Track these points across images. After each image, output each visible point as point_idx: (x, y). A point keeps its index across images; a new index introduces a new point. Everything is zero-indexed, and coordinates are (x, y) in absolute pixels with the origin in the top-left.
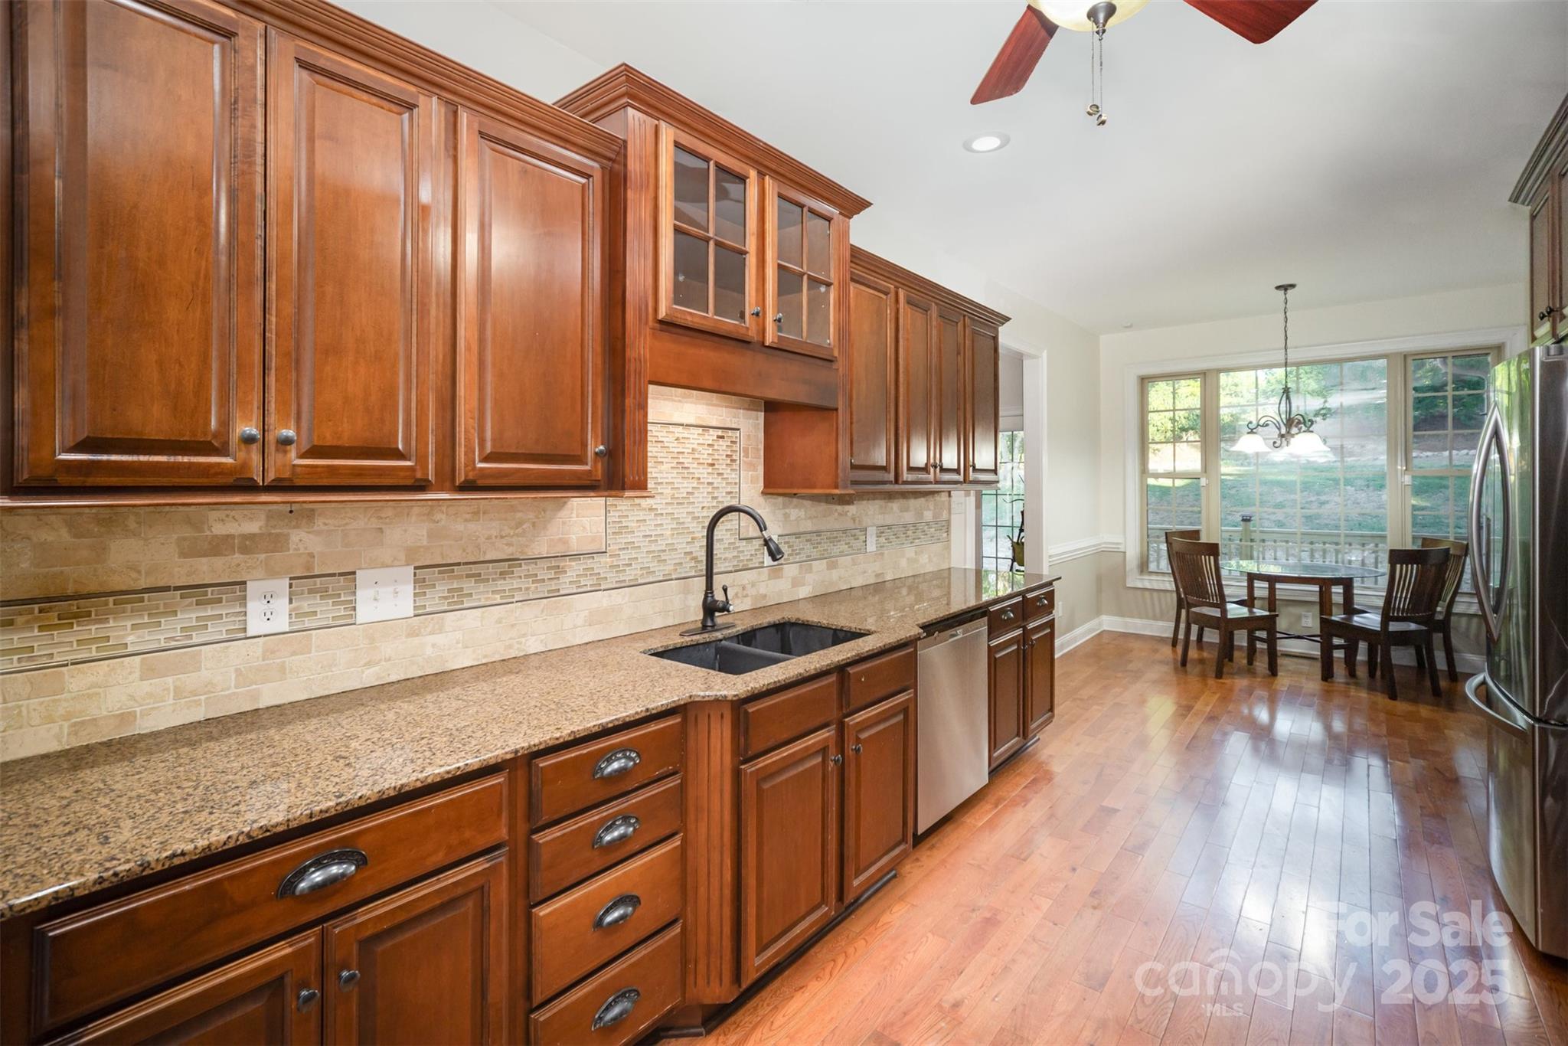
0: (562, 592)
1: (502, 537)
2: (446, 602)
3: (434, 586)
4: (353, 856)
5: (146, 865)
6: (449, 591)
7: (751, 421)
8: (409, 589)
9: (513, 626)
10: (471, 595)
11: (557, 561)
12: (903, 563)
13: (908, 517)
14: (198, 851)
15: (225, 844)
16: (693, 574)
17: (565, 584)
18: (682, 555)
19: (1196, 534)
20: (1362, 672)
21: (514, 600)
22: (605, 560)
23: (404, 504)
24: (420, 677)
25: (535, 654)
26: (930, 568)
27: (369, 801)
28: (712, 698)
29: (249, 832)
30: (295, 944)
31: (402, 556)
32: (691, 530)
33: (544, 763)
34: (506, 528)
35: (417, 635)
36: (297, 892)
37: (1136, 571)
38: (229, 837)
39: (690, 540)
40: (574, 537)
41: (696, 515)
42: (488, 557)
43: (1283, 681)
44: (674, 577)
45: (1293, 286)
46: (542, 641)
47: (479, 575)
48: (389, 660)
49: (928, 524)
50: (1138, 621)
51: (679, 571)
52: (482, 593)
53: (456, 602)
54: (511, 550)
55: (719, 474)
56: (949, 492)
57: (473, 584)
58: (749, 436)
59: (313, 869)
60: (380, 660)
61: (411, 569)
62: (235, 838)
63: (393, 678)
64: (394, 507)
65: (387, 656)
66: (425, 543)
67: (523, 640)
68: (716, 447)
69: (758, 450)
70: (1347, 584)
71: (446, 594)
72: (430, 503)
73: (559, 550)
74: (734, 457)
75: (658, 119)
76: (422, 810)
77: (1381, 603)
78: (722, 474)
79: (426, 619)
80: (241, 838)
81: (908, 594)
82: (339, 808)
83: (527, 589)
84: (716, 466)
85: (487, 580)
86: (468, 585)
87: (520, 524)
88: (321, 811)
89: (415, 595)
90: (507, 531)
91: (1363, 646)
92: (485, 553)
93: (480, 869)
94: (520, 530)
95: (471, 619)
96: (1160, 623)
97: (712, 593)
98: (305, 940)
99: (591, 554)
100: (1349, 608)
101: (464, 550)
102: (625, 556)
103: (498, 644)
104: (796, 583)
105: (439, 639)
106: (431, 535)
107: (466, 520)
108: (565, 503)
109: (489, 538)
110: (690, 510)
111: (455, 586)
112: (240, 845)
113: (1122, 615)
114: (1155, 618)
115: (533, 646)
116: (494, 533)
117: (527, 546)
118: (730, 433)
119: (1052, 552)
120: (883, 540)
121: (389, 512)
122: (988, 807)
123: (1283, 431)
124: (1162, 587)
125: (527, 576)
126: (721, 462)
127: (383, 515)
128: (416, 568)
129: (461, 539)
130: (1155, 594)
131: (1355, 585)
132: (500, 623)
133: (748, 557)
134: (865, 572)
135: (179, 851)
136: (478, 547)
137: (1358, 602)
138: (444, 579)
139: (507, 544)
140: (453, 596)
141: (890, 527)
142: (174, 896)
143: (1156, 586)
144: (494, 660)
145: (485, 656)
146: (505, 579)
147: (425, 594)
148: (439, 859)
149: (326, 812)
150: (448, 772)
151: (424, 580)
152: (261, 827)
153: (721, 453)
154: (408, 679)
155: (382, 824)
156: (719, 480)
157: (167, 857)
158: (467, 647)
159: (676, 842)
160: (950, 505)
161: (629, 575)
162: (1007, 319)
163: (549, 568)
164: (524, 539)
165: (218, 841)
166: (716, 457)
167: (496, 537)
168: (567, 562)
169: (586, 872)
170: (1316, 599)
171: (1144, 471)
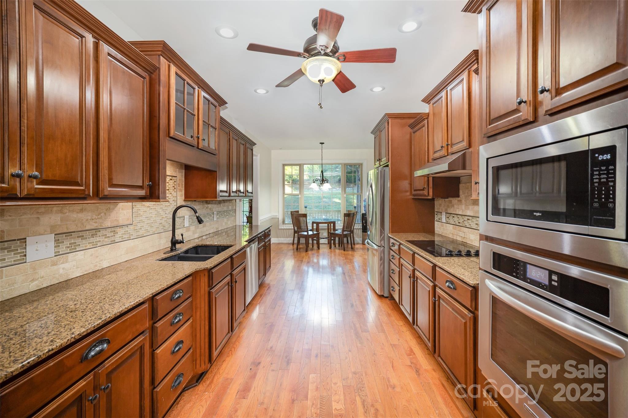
0: (116, 241)
1: (93, 219)
2: (69, 249)
3: (63, 242)
4: (105, 341)
5: (39, 357)
6: (70, 244)
7: (180, 174)
8: (52, 244)
9: (97, 257)
10: (79, 245)
11: (114, 228)
12: (224, 224)
13: (225, 208)
14: (58, 348)
15: (67, 343)
16: (162, 231)
17: (117, 238)
18: (159, 224)
19: (298, 212)
20: (337, 245)
21: (97, 246)
22: (131, 227)
23: (49, 206)
24: (57, 283)
25: (106, 267)
26: (231, 226)
27: (112, 318)
28: (203, 269)
29: (75, 337)
30: (86, 380)
31: (49, 230)
32: (162, 214)
33: (158, 297)
34: (94, 215)
35: (56, 265)
36: (89, 358)
37: (282, 224)
38: (68, 340)
39: (161, 218)
40: (121, 218)
41: (163, 209)
42: (87, 228)
43: (321, 251)
44: (156, 233)
45: (324, 143)
46: (108, 262)
47: (83, 236)
48: (43, 277)
49: (230, 210)
50: (282, 239)
51: (158, 230)
52: (84, 244)
53: (73, 249)
54: (96, 225)
55: (170, 193)
56: (236, 200)
57: (80, 240)
58: (180, 179)
59: (93, 348)
60: (38, 278)
61: (53, 235)
62: (70, 340)
63: (45, 286)
64: (45, 207)
65: (42, 276)
66: (59, 223)
67: (101, 262)
68: (169, 183)
69: (182, 184)
70: (334, 223)
71: (68, 245)
72: (61, 205)
73: (115, 224)
74: (175, 187)
75: (170, 62)
76: (124, 320)
77: (342, 227)
78: (171, 193)
79: (60, 257)
80: (72, 340)
81: (225, 235)
82: (103, 322)
83: (103, 241)
84: (170, 190)
85: (86, 238)
86: (78, 241)
87: (99, 214)
88: (97, 325)
89: (55, 247)
90: (94, 217)
91: (337, 239)
92: (85, 227)
93: (141, 339)
94: (100, 216)
95: (80, 255)
96: (288, 239)
97: (175, 237)
98: (90, 377)
99: (127, 225)
100: (335, 229)
101: (77, 226)
102: (139, 225)
103: (91, 265)
104: (194, 233)
105: (66, 266)
106: (62, 220)
107: (77, 213)
108: (117, 204)
109: (87, 220)
110: (161, 207)
111: (73, 241)
112: (72, 343)
113: (278, 237)
114: (287, 238)
115: (105, 264)
116: (89, 218)
117: (102, 223)
118: (174, 178)
119: (261, 219)
120: (218, 216)
121: (42, 210)
122: (259, 297)
123: (321, 182)
124: (289, 228)
125: (102, 236)
126: (171, 189)
127: (40, 211)
128: (55, 235)
129: (75, 221)
130: (287, 230)
131: (336, 223)
132: (92, 256)
133: (180, 224)
134: (213, 228)
135: (51, 349)
136: (83, 224)
137: (337, 228)
138: (67, 239)
139: (95, 223)
140: (72, 246)
141: (220, 212)
142: (47, 369)
143: (287, 228)
144: (89, 272)
145: (86, 271)
146: (93, 237)
147: (59, 246)
148: (130, 338)
149: (99, 325)
150: (134, 304)
151: (58, 240)
152: (78, 334)
153: (171, 185)
154: (52, 285)
155: (113, 327)
156: (171, 196)
157: (47, 352)
158: (78, 268)
159: (191, 321)
160: (236, 204)
161: (141, 232)
162: (255, 144)
163: (111, 232)
164: (101, 220)
165: (64, 342)
166: (170, 187)
167: (90, 219)
168: (118, 230)
169: (170, 334)
170: (327, 228)
171: (284, 193)
